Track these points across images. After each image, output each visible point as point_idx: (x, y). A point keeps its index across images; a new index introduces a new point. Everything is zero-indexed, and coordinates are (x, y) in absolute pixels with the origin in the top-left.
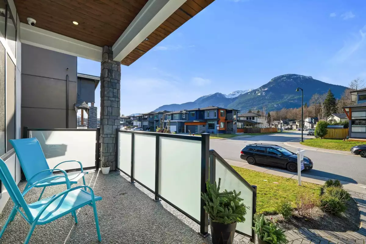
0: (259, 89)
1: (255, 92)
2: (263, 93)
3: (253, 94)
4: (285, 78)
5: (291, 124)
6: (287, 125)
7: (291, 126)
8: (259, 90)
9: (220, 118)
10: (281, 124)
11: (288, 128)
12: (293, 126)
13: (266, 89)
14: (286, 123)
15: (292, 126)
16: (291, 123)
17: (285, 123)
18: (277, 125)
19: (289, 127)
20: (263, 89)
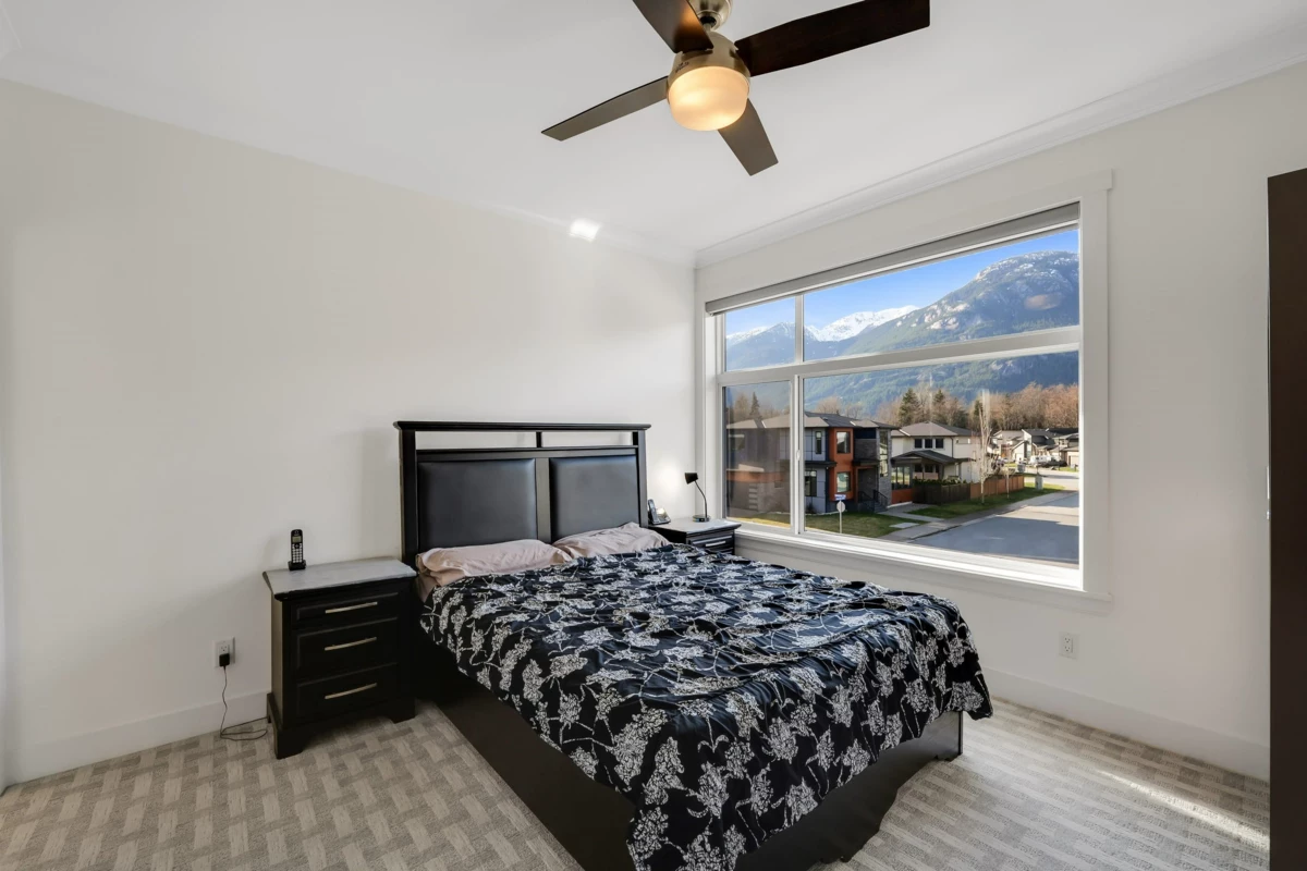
0: (935, 307)
1: (921, 320)
2: (951, 322)
3: (914, 325)
4: (1031, 266)
5: (1062, 447)
6: (1049, 449)
7: (1064, 452)
8: (934, 312)
9: (837, 457)
10: (1026, 443)
11: (1053, 460)
12: (1069, 454)
13: (961, 308)
14: (1043, 442)
15: (1066, 452)
16: (1061, 442)
17: (1039, 440)
18: (1009, 446)
19: (1057, 456)
20: (949, 309)
